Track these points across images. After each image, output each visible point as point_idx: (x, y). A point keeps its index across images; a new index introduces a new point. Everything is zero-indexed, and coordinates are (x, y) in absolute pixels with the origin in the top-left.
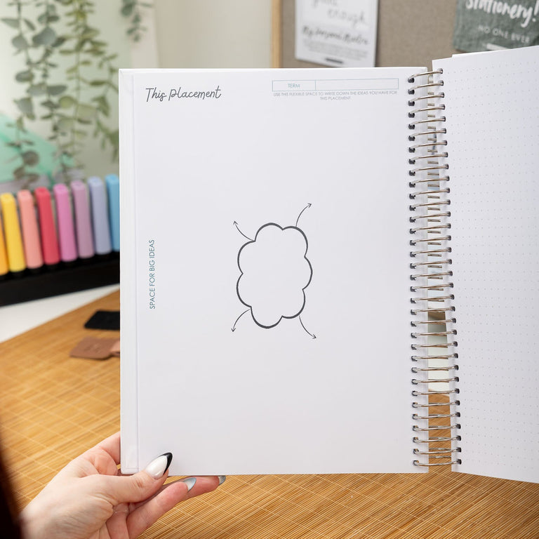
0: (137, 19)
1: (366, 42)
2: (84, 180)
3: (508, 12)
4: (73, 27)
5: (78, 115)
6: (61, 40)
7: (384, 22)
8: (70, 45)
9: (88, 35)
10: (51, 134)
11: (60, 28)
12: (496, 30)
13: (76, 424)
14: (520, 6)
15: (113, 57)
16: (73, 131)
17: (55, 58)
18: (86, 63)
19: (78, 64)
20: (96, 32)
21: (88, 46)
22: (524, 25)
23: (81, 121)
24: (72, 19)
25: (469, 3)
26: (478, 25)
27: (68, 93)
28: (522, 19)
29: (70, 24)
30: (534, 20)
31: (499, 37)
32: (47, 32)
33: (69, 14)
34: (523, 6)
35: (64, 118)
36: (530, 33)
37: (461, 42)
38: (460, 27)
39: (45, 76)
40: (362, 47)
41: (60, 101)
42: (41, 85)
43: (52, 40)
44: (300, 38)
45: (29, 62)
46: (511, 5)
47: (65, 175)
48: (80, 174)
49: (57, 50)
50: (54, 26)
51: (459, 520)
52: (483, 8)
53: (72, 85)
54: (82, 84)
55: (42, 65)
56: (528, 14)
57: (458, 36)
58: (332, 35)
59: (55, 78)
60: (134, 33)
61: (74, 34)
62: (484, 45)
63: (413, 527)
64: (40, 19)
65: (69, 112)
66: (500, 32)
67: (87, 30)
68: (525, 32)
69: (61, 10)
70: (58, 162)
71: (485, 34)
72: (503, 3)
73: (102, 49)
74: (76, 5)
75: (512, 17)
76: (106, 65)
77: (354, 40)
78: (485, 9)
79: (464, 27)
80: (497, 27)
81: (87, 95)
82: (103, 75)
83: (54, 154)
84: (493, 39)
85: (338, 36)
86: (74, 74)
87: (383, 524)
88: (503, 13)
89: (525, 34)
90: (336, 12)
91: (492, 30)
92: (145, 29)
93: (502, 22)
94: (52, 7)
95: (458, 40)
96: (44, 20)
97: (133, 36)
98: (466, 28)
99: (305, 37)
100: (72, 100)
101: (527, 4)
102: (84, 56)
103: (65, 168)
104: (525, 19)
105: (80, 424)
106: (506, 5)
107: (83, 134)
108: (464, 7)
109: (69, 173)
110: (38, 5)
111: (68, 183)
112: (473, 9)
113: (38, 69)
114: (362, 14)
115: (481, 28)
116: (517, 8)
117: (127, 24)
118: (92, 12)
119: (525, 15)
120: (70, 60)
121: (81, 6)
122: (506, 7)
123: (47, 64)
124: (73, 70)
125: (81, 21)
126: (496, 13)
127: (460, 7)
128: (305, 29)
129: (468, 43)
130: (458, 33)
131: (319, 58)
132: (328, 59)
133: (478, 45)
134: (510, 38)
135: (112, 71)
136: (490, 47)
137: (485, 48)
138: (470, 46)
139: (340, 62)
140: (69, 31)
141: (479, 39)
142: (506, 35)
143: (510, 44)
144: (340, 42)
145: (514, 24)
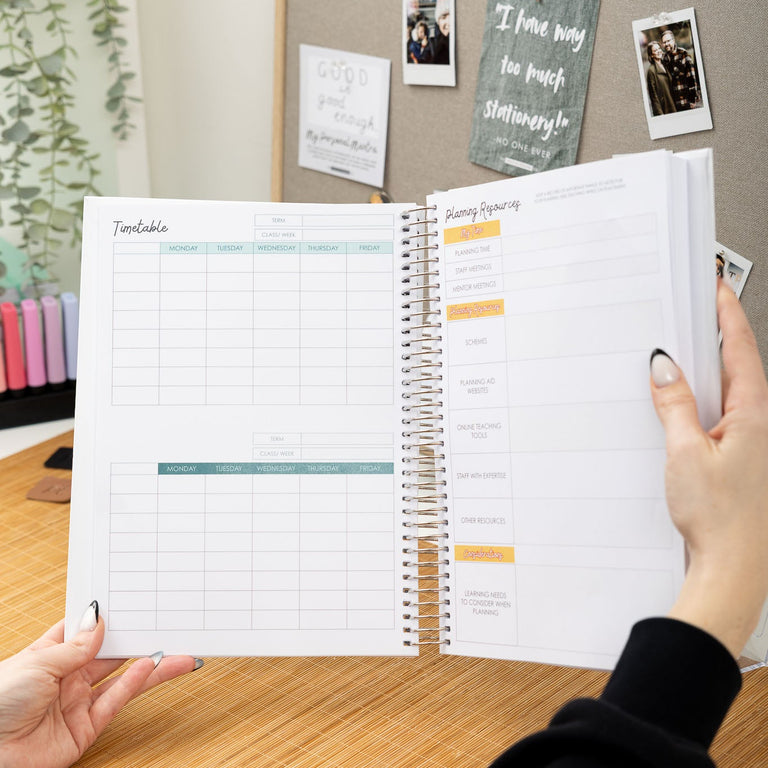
0: (124, 115)
1: (375, 151)
2: (57, 296)
3: (528, 123)
4: (50, 122)
5: (52, 223)
6: (35, 137)
7: (394, 128)
8: (45, 142)
9: (65, 132)
10: (23, 242)
11: (33, 123)
12: (515, 142)
13: (29, 574)
14: (541, 117)
15: (94, 157)
16: (46, 239)
17: (27, 156)
18: (63, 163)
19: (53, 164)
20: (76, 128)
21: (66, 144)
22: (545, 138)
23: (54, 228)
24: (48, 113)
25: (487, 112)
26: (496, 136)
27: (41, 196)
28: (542, 131)
29: (47, 119)
30: (556, 133)
31: (518, 150)
32: (19, 126)
33: (45, 108)
34: (544, 117)
35: (36, 225)
36: (551, 147)
37: (477, 154)
38: (477, 138)
39: (16, 176)
40: (370, 156)
41: (32, 204)
42: (10, 186)
43: (25, 137)
44: (304, 143)
46: (531, 116)
47: (36, 288)
48: (55, 288)
49: (29, 147)
50: (26, 119)
51: (450, 686)
52: (501, 118)
53: (46, 187)
54: (58, 187)
55: (13, 164)
56: (549, 126)
57: (474, 148)
58: (338, 141)
59: (27, 179)
60: (120, 131)
61: (51, 130)
62: (501, 158)
63: (400, 692)
64: (11, 112)
65: (42, 217)
66: (519, 145)
67: (66, 125)
68: (546, 146)
69: (35, 102)
70: (28, 273)
71: (503, 147)
72: (523, 113)
73: (81, 147)
74: (54, 98)
75: (532, 129)
76: (86, 166)
77: (361, 147)
78: (503, 118)
79: (480, 138)
80: (516, 140)
81: (63, 200)
82: (83, 177)
83: (24, 265)
84: (512, 153)
86: (49, 176)
87: (367, 689)
88: (523, 124)
89: (546, 149)
90: (343, 116)
91: (510, 143)
92: (133, 126)
93: (521, 134)
94: (25, 99)
95: (474, 152)
96: (16, 113)
97: (119, 134)
98: (483, 140)
99: (310, 142)
100: (46, 205)
101: (548, 114)
102: (60, 156)
103: (36, 282)
104: (546, 131)
105: (35, 574)
106: (526, 115)
107: (58, 243)
108: (481, 115)
109: (40, 287)
110: (9, 96)
111: (38, 299)
112: (490, 118)
113: (7, 168)
114: (372, 118)
115: (499, 140)
116: (538, 120)
117: (112, 120)
118: (71, 105)
119: (545, 129)
120: (44, 160)
121: (59, 99)
122: (526, 116)
123: (18, 162)
124: (49, 170)
125: (58, 115)
126: (516, 124)
127: (476, 116)
128: (310, 132)
129: (485, 156)
130: (474, 144)
131: (324, 166)
132: (333, 168)
133: (495, 159)
134: (530, 152)
135: (93, 172)
136: (508, 161)
137: (503, 162)
138: (487, 159)
139: (347, 172)
140: (44, 126)
141: (496, 152)
142: (525, 148)
143: (530, 159)
144: (346, 150)
145: (534, 137)
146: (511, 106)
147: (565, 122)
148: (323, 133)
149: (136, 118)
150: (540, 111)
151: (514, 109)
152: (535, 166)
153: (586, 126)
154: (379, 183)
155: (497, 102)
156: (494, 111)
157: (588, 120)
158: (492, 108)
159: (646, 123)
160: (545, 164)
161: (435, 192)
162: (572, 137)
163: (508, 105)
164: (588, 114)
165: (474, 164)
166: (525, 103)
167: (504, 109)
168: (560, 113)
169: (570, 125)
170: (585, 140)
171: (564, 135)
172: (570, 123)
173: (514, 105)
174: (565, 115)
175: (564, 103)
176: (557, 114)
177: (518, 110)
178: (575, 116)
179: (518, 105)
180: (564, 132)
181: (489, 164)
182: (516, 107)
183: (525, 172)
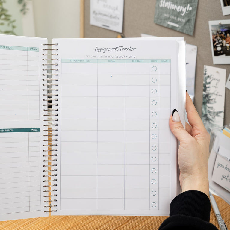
0: (25, 5)
1: (119, 19)
7: (126, 11)
9: (3, 13)
12: (171, 16)
15: (14, 21)
18: (2, 24)
20: (6, 10)
21: (3, 17)
22: (183, 15)
25: (161, 4)
26: (164, 14)
28: (182, 12)
30: (187, 13)
31: (173, 19)
34: (183, 6)
36: (185, 18)
38: (157, 14)
40: (117, 21)
44: (92, 16)
46: (178, 6)
52: (166, 7)
56: (184, 10)
58: (105, 15)
60: (23, 11)
62: (167, 22)
66: (173, 17)
67: (3, 10)
68: (183, 17)
71: (167, 18)
72: (175, 5)
73: (8, 18)
75: (178, 11)
76: (11, 25)
77: (115, 17)
78: (167, 7)
79: (158, 14)
80: (172, 15)
82: (10, 29)
84: (170, 20)
85: (107, 16)
88: (175, 9)
89: (183, 18)
90: (107, 6)
91: (170, 16)
92: (28, 9)
93: (174, 13)
95: (156, 20)
99: (94, 15)
101: (184, 6)
102: (1, 21)
104: (183, 12)
108: (159, 6)
112: (162, 7)
114: (117, 7)
115: (165, 15)
116: (180, 7)
117: (20, 7)
118: (5, 2)
119: (183, 11)
122: (176, 7)
125: (0, 6)
126: (172, 9)
127: (157, 6)
128: (94, 12)
130: (156, 17)
131: (99, 24)
132: (103, 25)
133: (164, 22)
134: (177, 20)
135: (14, 27)
136: (169, 23)
137: (167, 24)
138: (161, 22)
139: (108, 27)
141: (164, 20)
142: (175, 18)
143: (177, 22)
144: (108, 18)
145: (179, 14)
146: (170, 2)
147: (191, 9)
148: (99, 13)
149: (29, 6)
150: (181, 5)
151: (171, 3)
152: (180, 25)
153: (199, 10)
154: (120, 31)
155: (164, 1)
157: (199, 8)
158: (163, 3)
159: (221, 9)
160: (183, 24)
161: (142, 35)
162: (193, 14)
163: (169, 1)
164: (199, 6)
165: (156, 24)
166: (175, 1)
167: (167, 3)
168: (189, 5)
169: (193, 10)
171: (190, 14)
172: (192, 9)
173: (171, 2)
174: (191, 6)
175: (190, 1)
176: (187, 5)
177: (172, 4)
178: (195, 6)
179: (173, 2)
180: (190, 12)
181: (162, 24)
182: (172, 3)
183: (175, 27)
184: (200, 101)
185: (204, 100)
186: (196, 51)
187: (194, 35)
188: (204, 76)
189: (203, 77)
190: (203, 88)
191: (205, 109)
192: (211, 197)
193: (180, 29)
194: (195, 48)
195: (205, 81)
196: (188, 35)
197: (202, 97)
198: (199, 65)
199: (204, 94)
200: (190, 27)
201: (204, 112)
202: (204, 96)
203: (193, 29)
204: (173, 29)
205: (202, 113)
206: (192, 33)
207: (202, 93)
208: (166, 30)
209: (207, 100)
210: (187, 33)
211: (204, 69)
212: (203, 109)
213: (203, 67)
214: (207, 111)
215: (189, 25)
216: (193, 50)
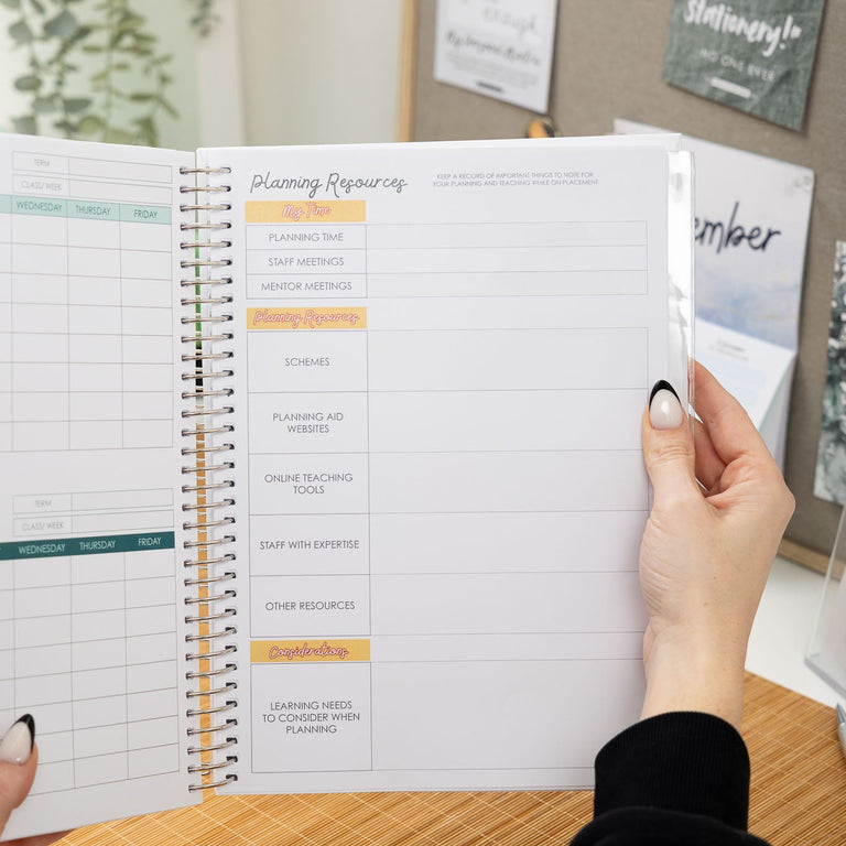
0: (206, 3)
1: (537, 62)
3: (745, 32)
4: (105, 11)
6: (84, 32)
8: (95, 39)
9: (127, 25)
11: (84, 13)
12: (726, 57)
14: (763, 24)
15: (165, 60)
17: (74, 57)
18: (122, 67)
19: (110, 68)
20: (140, 20)
21: (128, 41)
22: (768, 53)
25: (689, 14)
26: (700, 48)
27: (93, 110)
28: (764, 44)
29: (101, 7)
30: (783, 47)
31: (731, 69)
32: (65, 17)
34: (768, 23)
36: (775, 66)
37: (675, 71)
38: (674, 49)
39: (60, 83)
40: (530, 69)
41: (83, 121)
42: (52, 98)
43: (69, 32)
44: (443, 48)
45: (34, 63)
46: (750, 21)
49: (78, 45)
50: (75, 8)
52: (708, 24)
53: (99, 99)
54: (114, 99)
55: (56, 68)
56: (773, 37)
57: (671, 63)
58: (488, 47)
59: (75, 87)
60: (201, 24)
61: (106, 23)
62: (708, 79)
66: (732, 62)
67: (128, 16)
68: (768, 64)
71: (709, 63)
72: (739, 17)
73: (146, 45)
75: (750, 39)
76: (154, 71)
77: (519, 56)
78: (711, 25)
79: (679, 49)
80: (728, 53)
81: (122, 116)
82: (149, 85)
84: (722, 72)
85: (496, 50)
86: (102, 83)
88: (738, 32)
89: (769, 68)
90: (497, 14)
91: (720, 57)
92: (217, 19)
93: (735, 47)
95: (671, 68)
97: (199, 28)
98: (683, 52)
99: (450, 47)
100: (98, 122)
101: (773, 21)
102: (118, 57)
104: (769, 44)
106: (742, 20)
108: (681, 18)
112: (693, 24)
113: (49, 72)
114: (533, 19)
115: (704, 53)
116: (759, 27)
117: (190, 10)
119: (769, 39)
120: (96, 63)
122: (742, 23)
123: (62, 64)
124: (101, 77)
125: (118, 3)
126: (728, 32)
127: (675, 18)
128: (451, 35)
129: (684, 75)
130: (671, 57)
131: (469, 81)
132: (481, 85)
133: (699, 79)
134: (746, 71)
135: (163, 79)
136: (717, 82)
137: (709, 84)
138: (688, 78)
139: (498, 90)
140: (99, 17)
141: (700, 70)
142: (740, 66)
143: (745, 82)
144: (499, 60)
145: (752, 51)
146: (722, 7)
147: (797, 32)
148: (468, 39)
150: (762, 16)
151: (726, 11)
152: (754, 91)
153: (825, 37)
154: (540, 104)
155: (703, 1)
156: (700, 12)
157: (828, 30)
160: (767, 89)
161: (620, 124)
162: (805, 52)
163: (718, 4)
164: (828, 22)
165: (671, 85)
166: (742, 4)
167: (713, 11)
168: (790, 20)
169: (803, 37)
170: (824, 58)
171: (794, 51)
172: (802, 33)
173: (726, 5)
174: (797, 23)
175: (794, 6)
176: (785, 19)
177: (732, 13)
178: (811, 24)
179: (733, 6)
180: (794, 45)
181: (690, 86)
182: (730, 9)
183: (739, 99)
184: (816, 371)
185: (830, 369)
186: (810, 187)
187: (803, 131)
188: (835, 280)
189: (832, 283)
190: (831, 325)
191: (835, 400)
192: (843, 724)
193: (755, 108)
194: (806, 178)
195: (835, 299)
196: (784, 128)
197: (825, 358)
198: (818, 241)
199: (833, 348)
200: (790, 101)
201: (830, 414)
202: (833, 355)
203: (803, 106)
204: (730, 103)
205: (824, 417)
206: (796, 123)
207: (827, 343)
208: (707, 108)
209: (841, 368)
210: (779, 122)
211: (838, 255)
212: (827, 403)
213: (834, 249)
214: (841, 409)
215: (790, 93)
216: (797, 185)
